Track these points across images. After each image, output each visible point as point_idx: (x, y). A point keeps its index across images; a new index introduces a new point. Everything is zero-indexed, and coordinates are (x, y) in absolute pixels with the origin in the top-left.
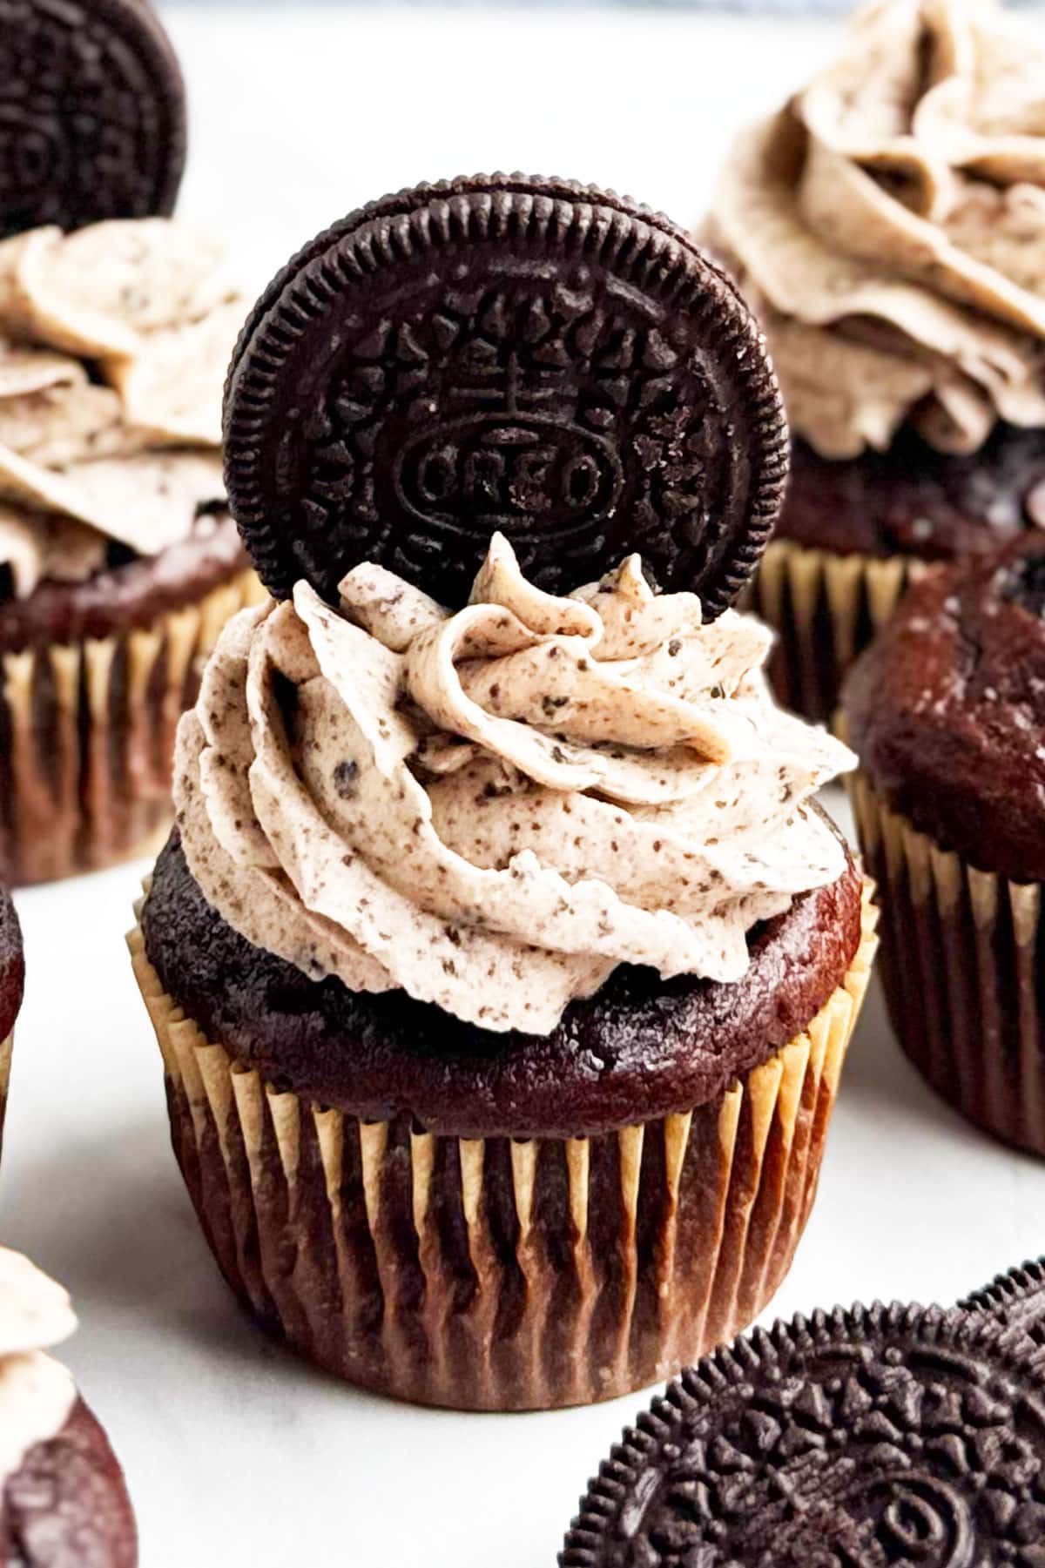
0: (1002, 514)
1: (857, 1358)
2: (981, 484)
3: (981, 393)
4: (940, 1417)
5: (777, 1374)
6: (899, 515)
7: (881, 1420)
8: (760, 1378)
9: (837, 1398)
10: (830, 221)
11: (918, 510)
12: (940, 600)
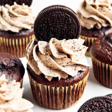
0: (102, 34)
1: (101, 101)
2: (101, 31)
3: (101, 24)
4: (108, 107)
5: (94, 102)
6: (94, 34)
7: (103, 107)
8: (93, 102)
9: (99, 104)
10: (88, 10)
11: (96, 34)
12: (98, 40)
